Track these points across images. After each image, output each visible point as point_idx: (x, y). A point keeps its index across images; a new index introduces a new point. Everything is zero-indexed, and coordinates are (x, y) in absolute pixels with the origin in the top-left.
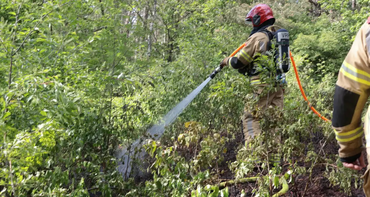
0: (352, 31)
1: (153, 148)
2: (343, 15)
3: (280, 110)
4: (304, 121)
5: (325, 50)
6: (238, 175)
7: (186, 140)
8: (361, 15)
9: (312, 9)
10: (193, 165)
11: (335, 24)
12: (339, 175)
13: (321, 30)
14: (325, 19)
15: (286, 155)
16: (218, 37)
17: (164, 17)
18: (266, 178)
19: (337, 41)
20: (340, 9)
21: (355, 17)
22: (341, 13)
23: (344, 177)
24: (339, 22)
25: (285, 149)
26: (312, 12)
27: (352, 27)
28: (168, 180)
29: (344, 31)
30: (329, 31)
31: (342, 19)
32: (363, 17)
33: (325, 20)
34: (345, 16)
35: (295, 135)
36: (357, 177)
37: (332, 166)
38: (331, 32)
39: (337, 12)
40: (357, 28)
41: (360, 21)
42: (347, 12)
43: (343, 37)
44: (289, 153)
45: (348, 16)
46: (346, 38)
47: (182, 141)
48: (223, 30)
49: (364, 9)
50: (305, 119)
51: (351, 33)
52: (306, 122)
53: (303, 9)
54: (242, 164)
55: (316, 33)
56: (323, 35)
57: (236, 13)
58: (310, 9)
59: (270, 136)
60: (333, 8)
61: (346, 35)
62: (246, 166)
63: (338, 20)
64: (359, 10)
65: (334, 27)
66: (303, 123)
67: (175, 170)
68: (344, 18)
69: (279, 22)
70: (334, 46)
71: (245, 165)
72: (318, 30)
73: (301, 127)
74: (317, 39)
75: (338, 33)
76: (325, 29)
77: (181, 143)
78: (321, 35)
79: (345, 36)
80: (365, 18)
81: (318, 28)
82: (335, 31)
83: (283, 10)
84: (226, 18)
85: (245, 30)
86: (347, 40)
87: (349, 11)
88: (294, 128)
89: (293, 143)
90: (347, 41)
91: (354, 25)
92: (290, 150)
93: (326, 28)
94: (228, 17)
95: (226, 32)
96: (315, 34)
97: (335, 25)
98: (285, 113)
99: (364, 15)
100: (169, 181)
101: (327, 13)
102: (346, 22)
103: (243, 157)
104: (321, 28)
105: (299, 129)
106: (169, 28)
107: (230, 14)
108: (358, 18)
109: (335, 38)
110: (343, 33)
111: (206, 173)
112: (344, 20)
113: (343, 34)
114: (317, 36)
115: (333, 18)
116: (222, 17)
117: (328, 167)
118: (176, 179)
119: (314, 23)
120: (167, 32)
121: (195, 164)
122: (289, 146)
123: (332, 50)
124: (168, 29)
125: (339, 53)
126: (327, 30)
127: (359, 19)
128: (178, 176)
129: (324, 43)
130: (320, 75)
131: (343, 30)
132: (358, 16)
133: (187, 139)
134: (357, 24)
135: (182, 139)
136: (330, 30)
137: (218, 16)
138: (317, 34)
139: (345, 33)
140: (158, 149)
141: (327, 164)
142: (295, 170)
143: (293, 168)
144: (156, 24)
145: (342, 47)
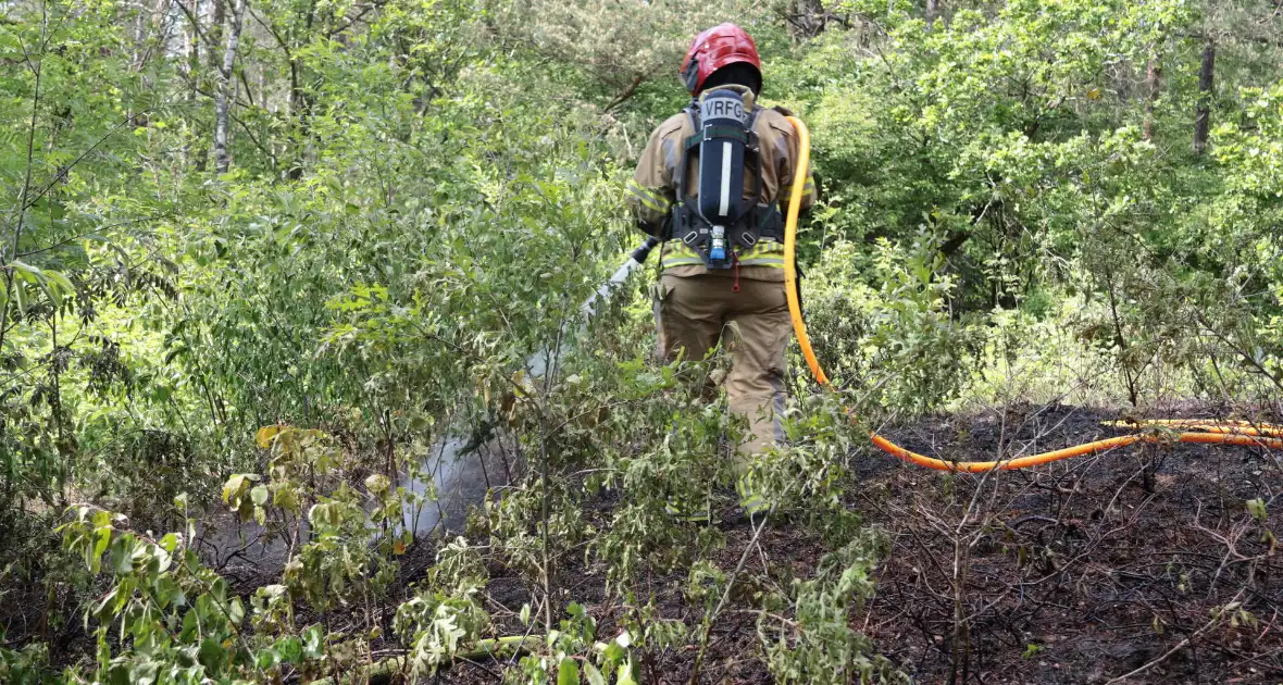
0: (923, 91)
1: (97, 538)
2: (895, 33)
3: (599, 398)
4: (685, 444)
5: (834, 155)
6: (422, 654)
7: (253, 498)
8: (953, 36)
9: (796, 10)
10: (266, 605)
11: (870, 62)
12: (806, 654)
13: (822, 85)
14: (836, 47)
15: (615, 573)
16: (469, 97)
17: (279, 22)
18: (531, 664)
19: (873, 123)
20: (885, 13)
21: (934, 43)
22: (890, 27)
23: (822, 665)
24: (883, 56)
25: (611, 550)
26: (793, 18)
27: (925, 76)
28: (155, 665)
29: (897, 90)
30: (847, 89)
31: (892, 47)
32: (961, 45)
33: (835, 51)
34: (901, 37)
35: (649, 497)
36: (869, 665)
37: (778, 622)
38: (855, 92)
39: (874, 24)
40: (939, 80)
41: (951, 59)
42: (909, 25)
43: (895, 111)
44: (625, 565)
45: (910, 37)
46: (903, 114)
47: (239, 502)
48: (486, 71)
49: (964, 18)
50: (687, 434)
51: (922, 99)
52: (692, 445)
53: (764, 11)
54: (442, 610)
55: (805, 93)
56: (826, 99)
57: (534, 13)
58: (788, 12)
59: (562, 492)
60: (861, 8)
61: (904, 103)
62: (454, 617)
63: (879, 51)
64: (949, 20)
65: (865, 73)
66: (682, 449)
67: (185, 626)
68: (897, 44)
69: (680, 52)
70: (864, 141)
71: (450, 613)
72: (813, 83)
73: (672, 467)
74: (807, 114)
75: (878, 95)
76: (834, 81)
77: (237, 509)
78: (820, 101)
79: (902, 107)
80: (967, 47)
81: (810, 76)
82: (869, 90)
83: (695, 11)
84: (495, 31)
85: (563, 74)
86: (905, 120)
87: (916, 21)
88: (647, 468)
89: (642, 527)
90: (906, 124)
91: (929, 69)
92: (631, 553)
93: (837, 77)
94: (504, 29)
95: (499, 78)
96: (799, 98)
97: (869, 68)
98: (616, 410)
99: (966, 36)
100: (160, 669)
101: (846, 26)
102: (906, 58)
103: (456, 576)
104: (822, 78)
105: (665, 471)
106: (294, 58)
107: (511, 16)
108: (945, 45)
109: (868, 114)
110: (894, 97)
111: (310, 638)
112: (900, 50)
113: (894, 101)
114: (806, 103)
115: (865, 44)
116: (485, 26)
117: (765, 622)
118: (186, 662)
119: (800, 60)
120: (290, 74)
121: (271, 601)
122: (628, 537)
123: (857, 156)
124: (293, 64)
125: (881, 164)
126: (843, 86)
127: (946, 48)
128: (193, 652)
129: (833, 128)
130: (817, 243)
131: (893, 84)
132: (944, 41)
133: (259, 494)
134: (941, 65)
135: (240, 493)
136: (850, 85)
137: (470, 21)
138: (806, 97)
139: (901, 96)
140: (115, 542)
141: (763, 613)
142: (647, 632)
143: (637, 623)
144: (246, 41)
145: (890, 145)
